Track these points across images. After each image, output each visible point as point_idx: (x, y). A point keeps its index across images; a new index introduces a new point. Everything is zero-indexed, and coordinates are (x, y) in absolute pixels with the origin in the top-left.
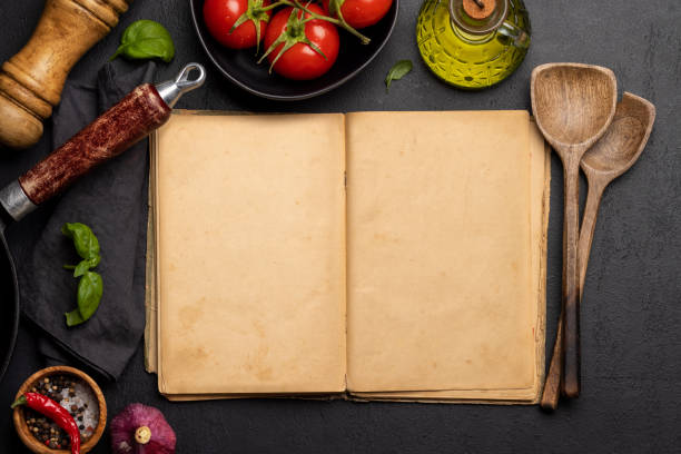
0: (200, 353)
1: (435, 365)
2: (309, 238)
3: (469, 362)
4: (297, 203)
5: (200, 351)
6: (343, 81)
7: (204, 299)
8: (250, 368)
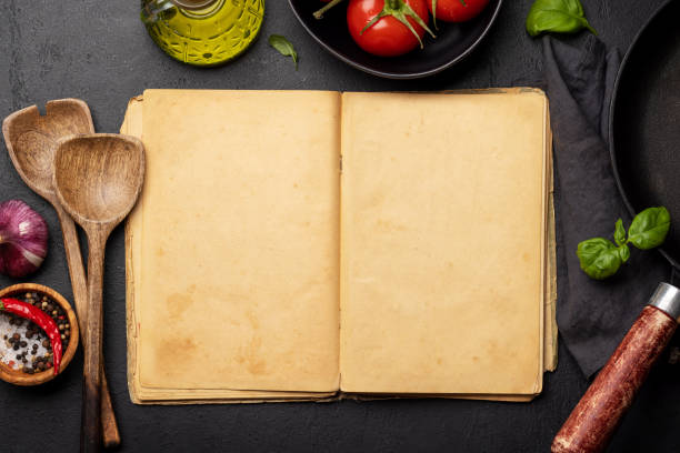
0: (189, 344)
1: (439, 361)
2: (308, 224)
3: (475, 358)
4: (296, 186)
5: (189, 342)
6: (347, 61)
7: (194, 287)
8: (242, 361)
